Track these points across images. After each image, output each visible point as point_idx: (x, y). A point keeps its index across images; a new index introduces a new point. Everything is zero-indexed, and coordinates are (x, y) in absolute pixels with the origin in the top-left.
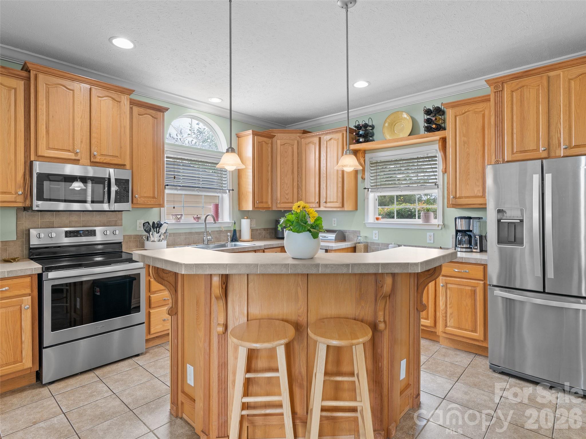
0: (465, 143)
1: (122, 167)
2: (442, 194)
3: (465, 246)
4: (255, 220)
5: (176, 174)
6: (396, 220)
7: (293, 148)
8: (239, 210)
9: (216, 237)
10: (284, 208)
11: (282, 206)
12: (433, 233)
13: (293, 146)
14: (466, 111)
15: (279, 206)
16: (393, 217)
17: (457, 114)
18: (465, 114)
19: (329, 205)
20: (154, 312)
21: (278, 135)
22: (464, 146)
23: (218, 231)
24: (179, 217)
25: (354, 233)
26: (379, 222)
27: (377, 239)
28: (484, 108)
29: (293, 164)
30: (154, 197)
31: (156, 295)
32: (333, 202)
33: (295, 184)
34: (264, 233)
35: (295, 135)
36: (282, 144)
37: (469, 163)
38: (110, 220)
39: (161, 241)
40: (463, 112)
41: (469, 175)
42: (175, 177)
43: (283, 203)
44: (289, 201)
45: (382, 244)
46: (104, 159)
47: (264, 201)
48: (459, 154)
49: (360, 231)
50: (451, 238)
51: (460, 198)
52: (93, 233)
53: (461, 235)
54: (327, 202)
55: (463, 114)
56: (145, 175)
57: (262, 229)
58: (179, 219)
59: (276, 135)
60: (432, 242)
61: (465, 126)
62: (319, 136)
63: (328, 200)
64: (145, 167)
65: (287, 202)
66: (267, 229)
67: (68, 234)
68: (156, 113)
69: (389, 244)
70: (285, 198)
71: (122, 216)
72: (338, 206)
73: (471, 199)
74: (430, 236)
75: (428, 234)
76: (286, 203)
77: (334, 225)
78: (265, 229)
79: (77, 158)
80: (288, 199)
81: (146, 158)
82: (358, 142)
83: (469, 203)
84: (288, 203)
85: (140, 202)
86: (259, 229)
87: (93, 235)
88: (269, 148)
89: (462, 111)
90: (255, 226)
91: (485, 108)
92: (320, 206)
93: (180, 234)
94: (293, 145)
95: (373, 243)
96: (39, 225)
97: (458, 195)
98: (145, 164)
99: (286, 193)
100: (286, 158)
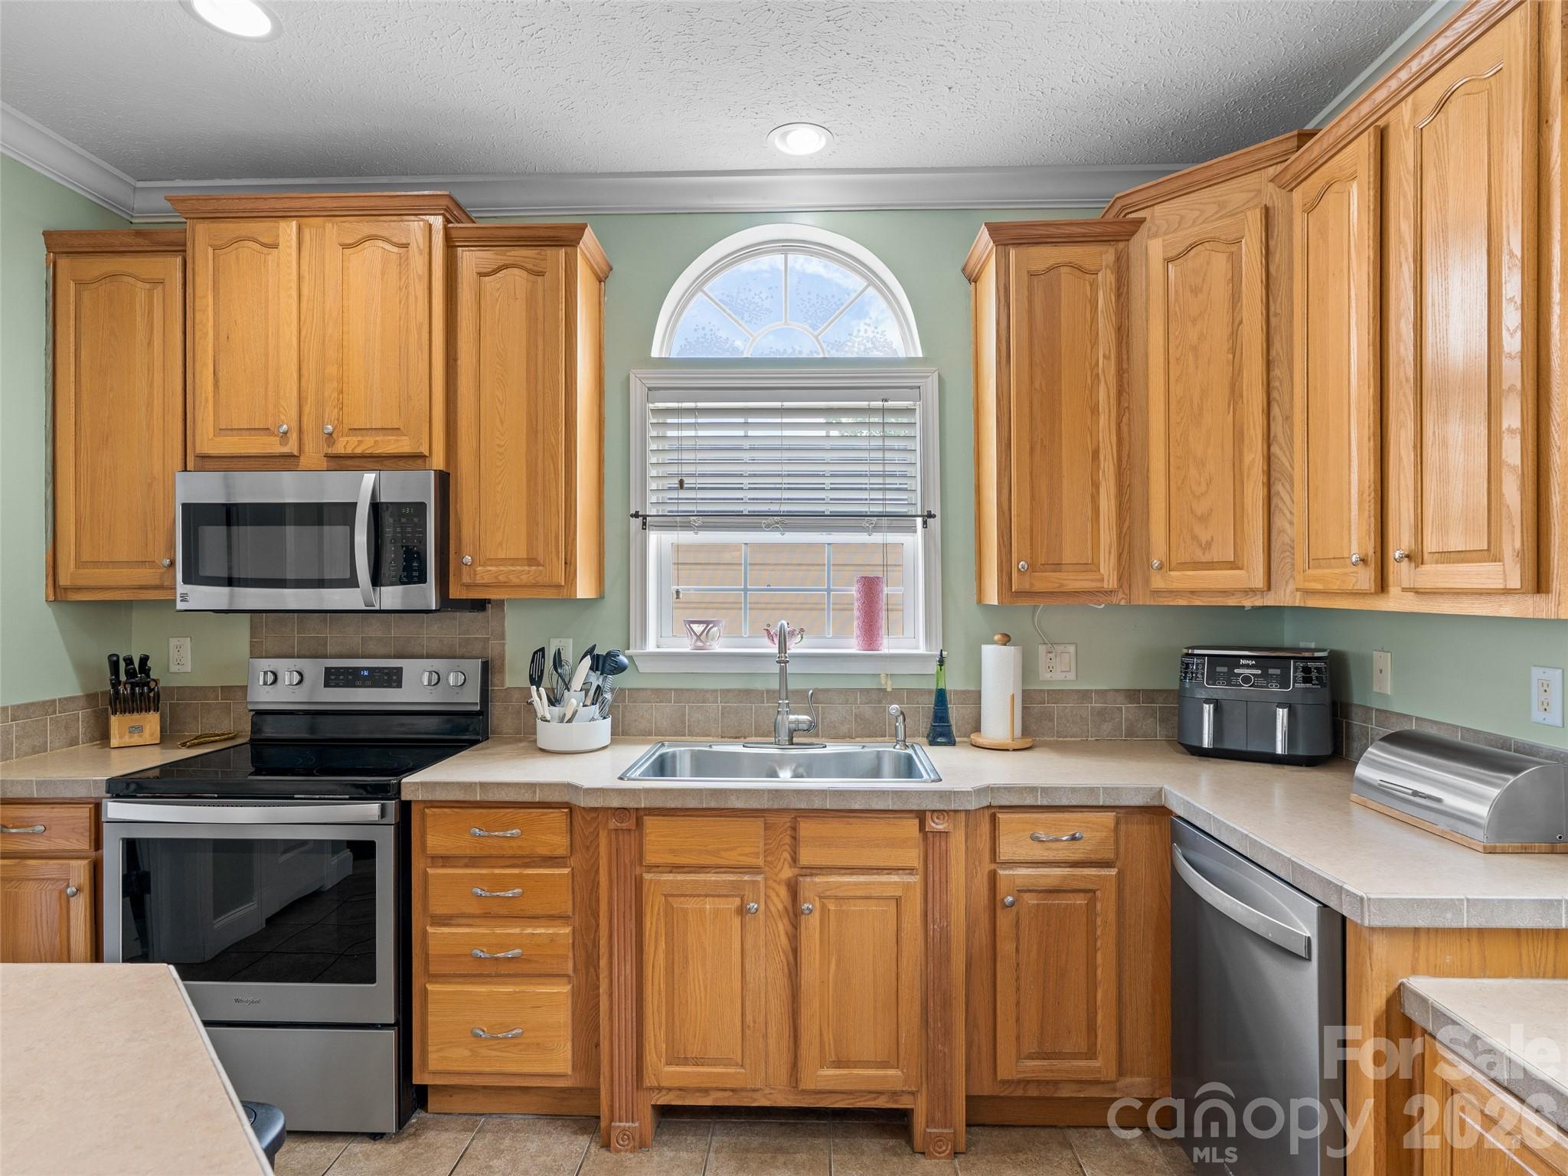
1: (419, 461)
4: (1072, 649)
5: (687, 469)
7: (1235, 261)
8: (980, 601)
9: (858, 717)
10: (1193, 592)
11: (1175, 586)
13: (1234, 248)
15: (1158, 582)
19: (1432, 574)
20: (439, 993)
21: (1160, 213)
23: (868, 690)
24: (698, 628)
29: (1235, 349)
30: (532, 561)
31: (446, 930)
33: (1248, 458)
34: (1127, 711)
35: (1252, 180)
36: (1173, 253)
38: (469, 638)
39: (568, 722)
42: (681, 483)
43: (1184, 566)
44: (1215, 555)
46: (357, 443)
47: (1068, 557)
52: (392, 678)
54: (1426, 556)
56: (500, 482)
57: (1117, 691)
58: (699, 637)
59: (1145, 218)
63: (1431, 544)
64: (502, 454)
65: (1204, 559)
66: (1150, 695)
67: (333, 677)
68: (539, 254)
70: (1194, 538)
71: (503, 626)
76: (1197, 565)
78: (1132, 695)
79: (285, 450)
81: (502, 422)
84: (1211, 565)
85: (483, 579)
86: (1096, 691)
87: (394, 684)
88: (1101, 294)
90: (1072, 676)
92: (1382, 585)
93: (701, 695)
94: (1238, 242)
96: (294, 648)
98: (499, 446)
99: (1199, 513)
100: (1194, 321)
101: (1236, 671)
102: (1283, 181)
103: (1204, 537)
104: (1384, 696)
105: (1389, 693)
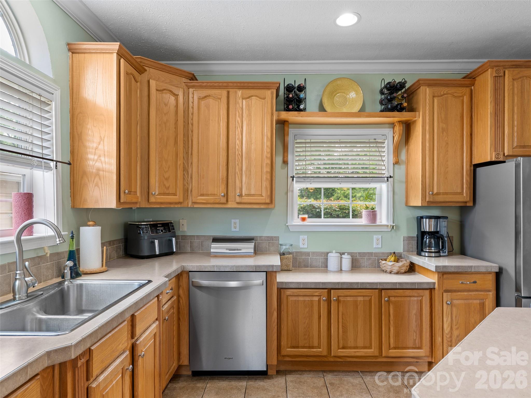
0: (443, 130)
2: (392, 189)
3: (434, 250)
6: (323, 221)
7: (176, 100)
8: (74, 207)
10: (162, 203)
12: (381, 236)
13: (177, 97)
14: (445, 93)
16: (319, 217)
17: (435, 95)
18: (443, 97)
19: (245, 199)
21: (151, 71)
22: (443, 133)
23: (34, 258)
25: (269, 240)
26: (305, 223)
27: (306, 246)
28: (463, 93)
29: (176, 128)
32: (253, 195)
33: (179, 163)
35: (178, 78)
36: (158, 88)
37: (448, 154)
40: (442, 94)
41: (448, 168)
43: (160, 195)
44: (171, 191)
45: (313, 253)
47: (133, 189)
48: (437, 142)
49: (278, 237)
50: (402, 240)
51: (438, 194)
53: (429, 237)
54: (243, 195)
55: (442, 96)
59: (147, 70)
60: (380, 246)
61: (444, 111)
62: (228, 89)
63: (245, 192)
65: (167, 192)
69: (328, 253)
70: (164, 185)
72: (264, 201)
73: (450, 196)
74: (378, 240)
75: (375, 237)
76: (164, 194)
77: (233, 229)
78: (110, 243)
80: (169, 187)
82: (287, 110)
83: (447, 200)
84: (168, 194)
89: (440, 93)
91: (465, 94)
94: (177, 95)
95: (301, 252)
97: (435, 191)
99: (166, 177)
100: (165, 114)
101: (158, 228)
102: (188, 85)
103: (167, 185)
104: (184, 232)
105: (186, 230)
